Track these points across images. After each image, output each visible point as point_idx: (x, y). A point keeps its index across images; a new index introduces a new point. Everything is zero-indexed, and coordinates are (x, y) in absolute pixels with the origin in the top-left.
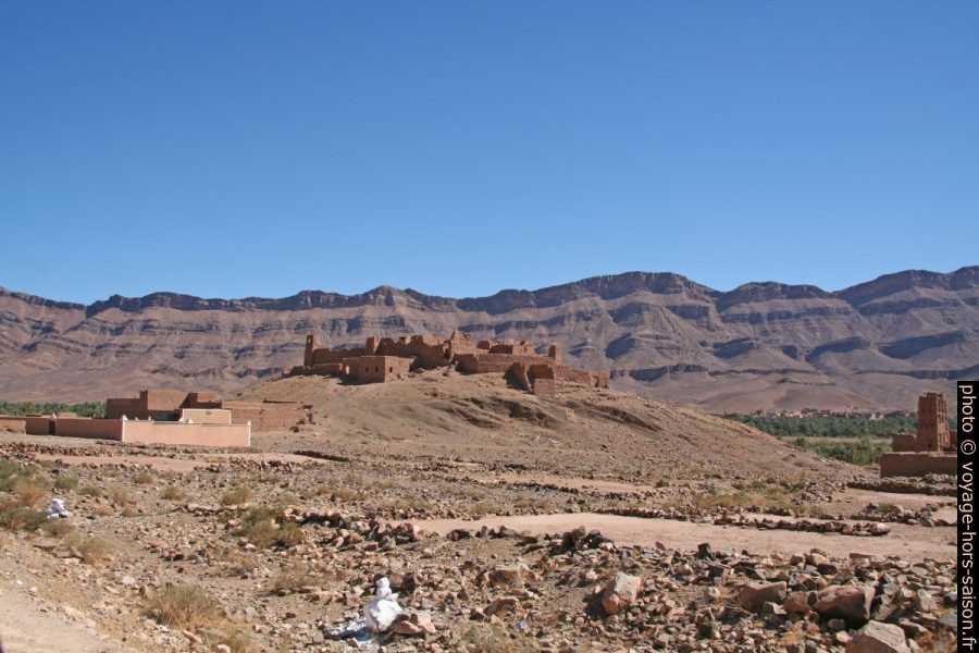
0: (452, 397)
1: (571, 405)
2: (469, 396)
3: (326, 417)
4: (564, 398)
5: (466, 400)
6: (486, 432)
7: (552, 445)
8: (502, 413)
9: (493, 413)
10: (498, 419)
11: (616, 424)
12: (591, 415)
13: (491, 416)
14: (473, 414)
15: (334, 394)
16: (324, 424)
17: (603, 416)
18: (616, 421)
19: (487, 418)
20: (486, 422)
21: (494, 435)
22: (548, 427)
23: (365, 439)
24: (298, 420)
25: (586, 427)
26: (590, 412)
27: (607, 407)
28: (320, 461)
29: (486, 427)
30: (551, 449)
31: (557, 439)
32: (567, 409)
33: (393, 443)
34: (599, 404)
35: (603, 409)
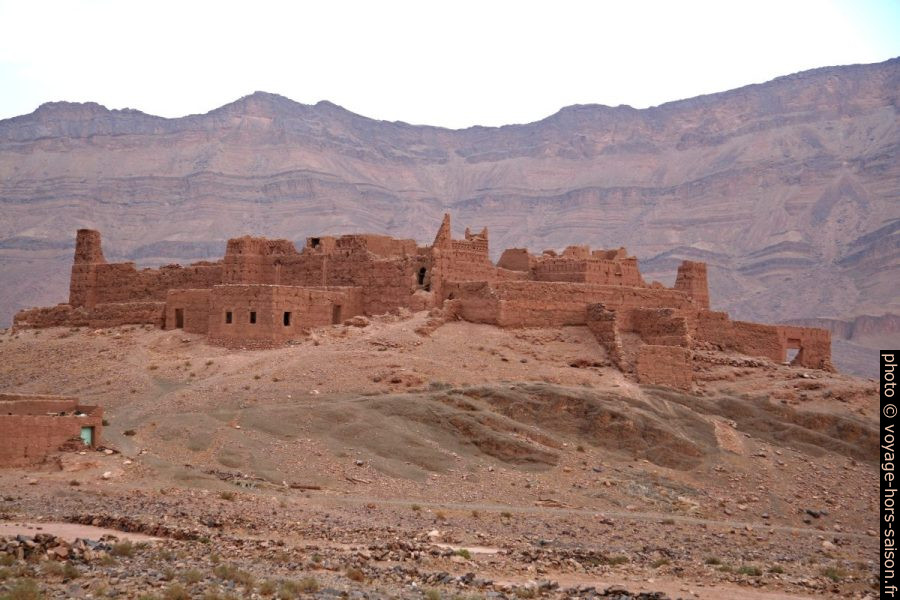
0: (436, 386)
1: (729, 410)
2: (477, 385)
3: (129, 433)
4: (715, 392)
5: (471, 394)
6: (515, 474)
7: (679, 507)
8: (557, 427)
9: (536, 429)
10: (546, 441)
11: (845, 461)
12: (779, 436)
13: (531, 435)
14: (487, 429)
15: (146, 376)
16: (125, 450)
17: (813, 441)
18: (844, 451)
19: (523, 439)
20: (518, 448)
21: (540, 479)
22: (672, 464)
23: (228, 488)
24: (59, 440)
25: (768, 464)
26: (778, 428)
27: (820, 418)
28: (135, 539)
29: (518, 461)
30: (677, 518)
31: (693, 493)
32: (716, 421)
33: (294, 498)
34: (801, 408)
35: (811, 421)
